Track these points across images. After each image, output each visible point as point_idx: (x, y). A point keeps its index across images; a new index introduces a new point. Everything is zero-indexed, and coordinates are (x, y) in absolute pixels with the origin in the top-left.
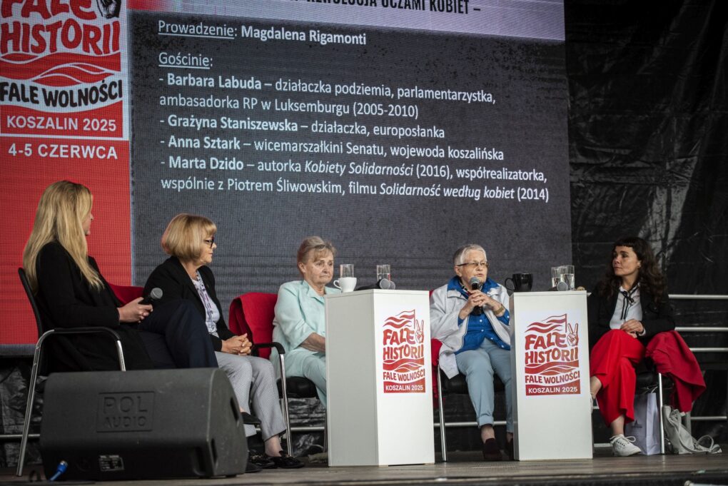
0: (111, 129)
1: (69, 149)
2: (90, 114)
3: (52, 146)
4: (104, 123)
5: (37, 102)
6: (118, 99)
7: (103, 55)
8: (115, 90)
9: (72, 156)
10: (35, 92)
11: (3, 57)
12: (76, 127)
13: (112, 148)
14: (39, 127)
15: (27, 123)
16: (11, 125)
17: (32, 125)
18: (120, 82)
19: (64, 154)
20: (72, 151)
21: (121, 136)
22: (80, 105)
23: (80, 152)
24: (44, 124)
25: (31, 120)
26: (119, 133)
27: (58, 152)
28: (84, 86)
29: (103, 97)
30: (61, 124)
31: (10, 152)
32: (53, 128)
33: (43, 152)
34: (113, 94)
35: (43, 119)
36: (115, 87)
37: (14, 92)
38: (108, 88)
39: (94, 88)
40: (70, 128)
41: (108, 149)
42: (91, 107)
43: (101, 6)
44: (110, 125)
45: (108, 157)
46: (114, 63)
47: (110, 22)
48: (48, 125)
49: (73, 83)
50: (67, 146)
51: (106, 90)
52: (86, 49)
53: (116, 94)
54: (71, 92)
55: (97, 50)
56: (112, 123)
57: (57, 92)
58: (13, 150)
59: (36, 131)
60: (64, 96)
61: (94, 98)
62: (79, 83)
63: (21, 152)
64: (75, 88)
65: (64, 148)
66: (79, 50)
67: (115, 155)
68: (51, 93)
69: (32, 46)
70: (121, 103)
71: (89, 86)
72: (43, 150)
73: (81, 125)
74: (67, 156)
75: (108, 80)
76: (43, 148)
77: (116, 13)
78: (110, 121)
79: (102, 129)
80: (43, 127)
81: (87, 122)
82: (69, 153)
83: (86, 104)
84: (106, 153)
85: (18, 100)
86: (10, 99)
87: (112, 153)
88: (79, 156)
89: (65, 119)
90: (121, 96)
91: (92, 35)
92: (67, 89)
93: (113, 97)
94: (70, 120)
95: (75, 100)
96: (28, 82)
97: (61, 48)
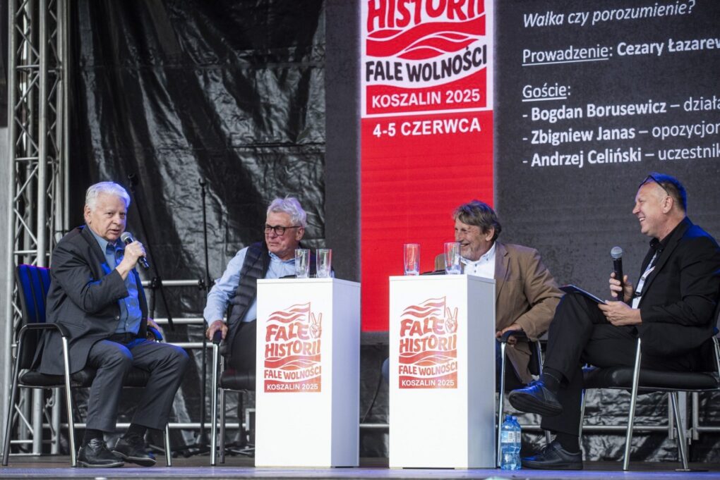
0: (474, 100)
1: (431, 125)
2: (453, 86)
3: (415, 123)
4: (467, 93)
5: (401, 79)
6: (482, 66)
7: (468, 20)
8: (479, 57)
9: (435, 132)
10: (399, 68)
11: (370, 36)
12: (439, 101)
13: (475, 120)
14: (403, 104)
15: (392, 101)
16: (376, 105)
17: (395, 103)
18: (485, 47)
19: (427, 130)
20: (435, 127)
21: (484, 105)
22: (443, 76)
23: (443, 128)
24: (407, 101)
25: (395, 97)
26: (483, 102)
27: (420, 129)
29: (467, 65)
30: (424, 99)
31: (375, 133)
32: (417, 104)
33: (406, 131)
34: (477, 60)
36: (480, 53)
37: (379, 70)
38: (472, 55)
39: (458, 57)
40: (433, 102)
41: (471, 121)
42: (454, 77)
44: (474, 95)
45: (471, 130)
46: (479, 27)
48: (411, 102)
49: (437, 54)
50: (429, 122)
51: (470, 58)
52: (450, 16)
53: (480, 61)
54: (435, 64)
55: (462, 16)
56: (476, 92)
57: (420, 65)
58: (377, 132)
59: (400, 109)
60: (427, 69)
61: (457, 67)
62: (442, 54)
63: (385, 132)
64: (438, 60)
65: (427, 125)
66: (443, 18)
67: (478, 127)
68: (414, 67)
69: (397, 20)
70: (485, 70)
71: (452, 55)
72: (407, 129)
73: (444, 97)
74: (429, 133)
75: (472, 47)
76: (406, 127)
78: (474, 90)
79: (466, 100)
80: (406, 104)
81: (450, 94)
82: (431, 130)
83: (449, 75)
84: (469, 125)
85: (383, 78)
86: (376, 79)
87: (476, 125)
88: (441, 131)
89: (428, 94)
90: (485, 62)
92: (430, 61)
93: (477, 64)
94: (434, 94)
95: (439, 72)
96: (393, 59)
97: (426, 18)
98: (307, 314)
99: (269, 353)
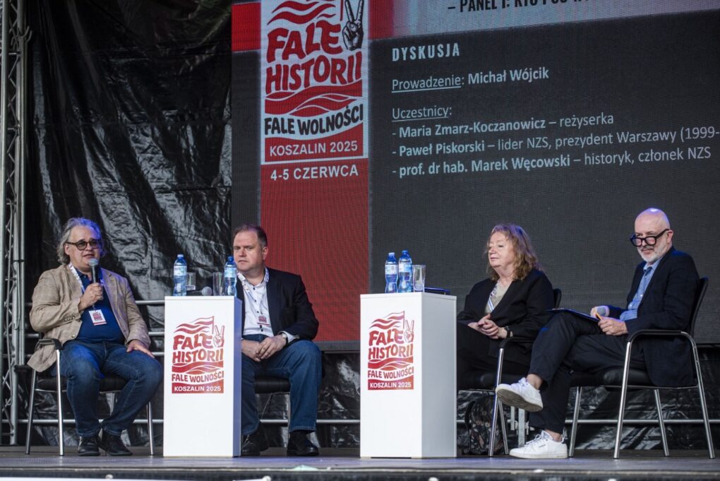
0: (353, 149)
1: (318, 170)
2: (336, 138)
3: (304, 169)
4: (347, 144)
5: (293, 132)
6: (359, 122)
7: (348, 84)
8: (357, 114)
9: (321, 176)
10: (292, 124)
11: (267, 97)
12: (324, 151)
13: (354, 166)
14: (294, 153)
15: (286, 151)
16: (273, 154)
17: (289, 152)
18: (362, 106)
19: (315, 175)
20: (321, 172)
21: (362, 154)
22: (328, 130)
23: (328, 173)
24: (298, 150)
25: (289, 148)
26: (360, 152)
27: (309, 174)
28: (331, 113)
29: (347, 121)
30: (312, 149)
31: (272, 177)
32: (306, 153)
33: (297, 176)
34: (355, 117)
35: (297, 146)
36: (357, 111)
37: (276, 125)
38: (351, 113)
39: (340, 115)
40: (319, 152)
41: (350, 167)
42: (337, 131)
43: (346, 40)
44: (352, 145)
45: (351, 175)
46: (356, 90)
47: (354, 53)
48: (302, 151)
49: (323, 112)
50: (316, 168)
51: (350, 115)
52: (333, 81)
53: (358, 117)
54: (321, 120)
55: (343, 81)
56: (354, 143)
57: (309, 121)
58: (274, 177)
59: (293, 157)
60: (315, 125)
61: (339, 123)
62: (327, 112)
63: (280, 176)
64: (324, 116)
65: (314, 170)
66: (328, 82)
67: (356, 172)
68: (304, 123)
69: (290, 84)
70: (362, 125)
71: (335, 113)
72: (298, 174)
73: (329, 148)
74: (316, 177)
75: (351, 106)
76: (297, 172)
77: (359, 45)
78: (353, 142)
79: (346, 150)
80: (297, 153)
81: (333, 145)
82: (318, 174)
83: (333, 129)
84: (349, 170)
85: (279, 132)
86: (273, 132)
87: (354, 170)
88: (326, 176)
89: (316, 145)
90: (362, 119)
91: (339, 67)
92: (317, 118)
93: (355, 121)
94: (320, 145)
95: (324, 127)
96: (287, 116)
97: (313, 82)
98: (211, 326)
99: (177, 360)
